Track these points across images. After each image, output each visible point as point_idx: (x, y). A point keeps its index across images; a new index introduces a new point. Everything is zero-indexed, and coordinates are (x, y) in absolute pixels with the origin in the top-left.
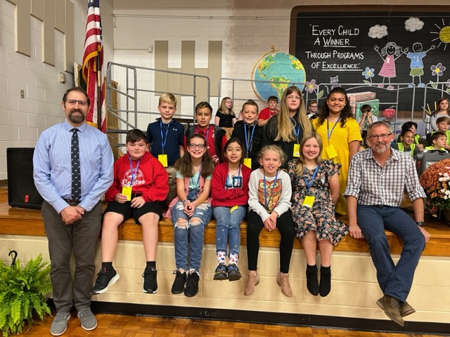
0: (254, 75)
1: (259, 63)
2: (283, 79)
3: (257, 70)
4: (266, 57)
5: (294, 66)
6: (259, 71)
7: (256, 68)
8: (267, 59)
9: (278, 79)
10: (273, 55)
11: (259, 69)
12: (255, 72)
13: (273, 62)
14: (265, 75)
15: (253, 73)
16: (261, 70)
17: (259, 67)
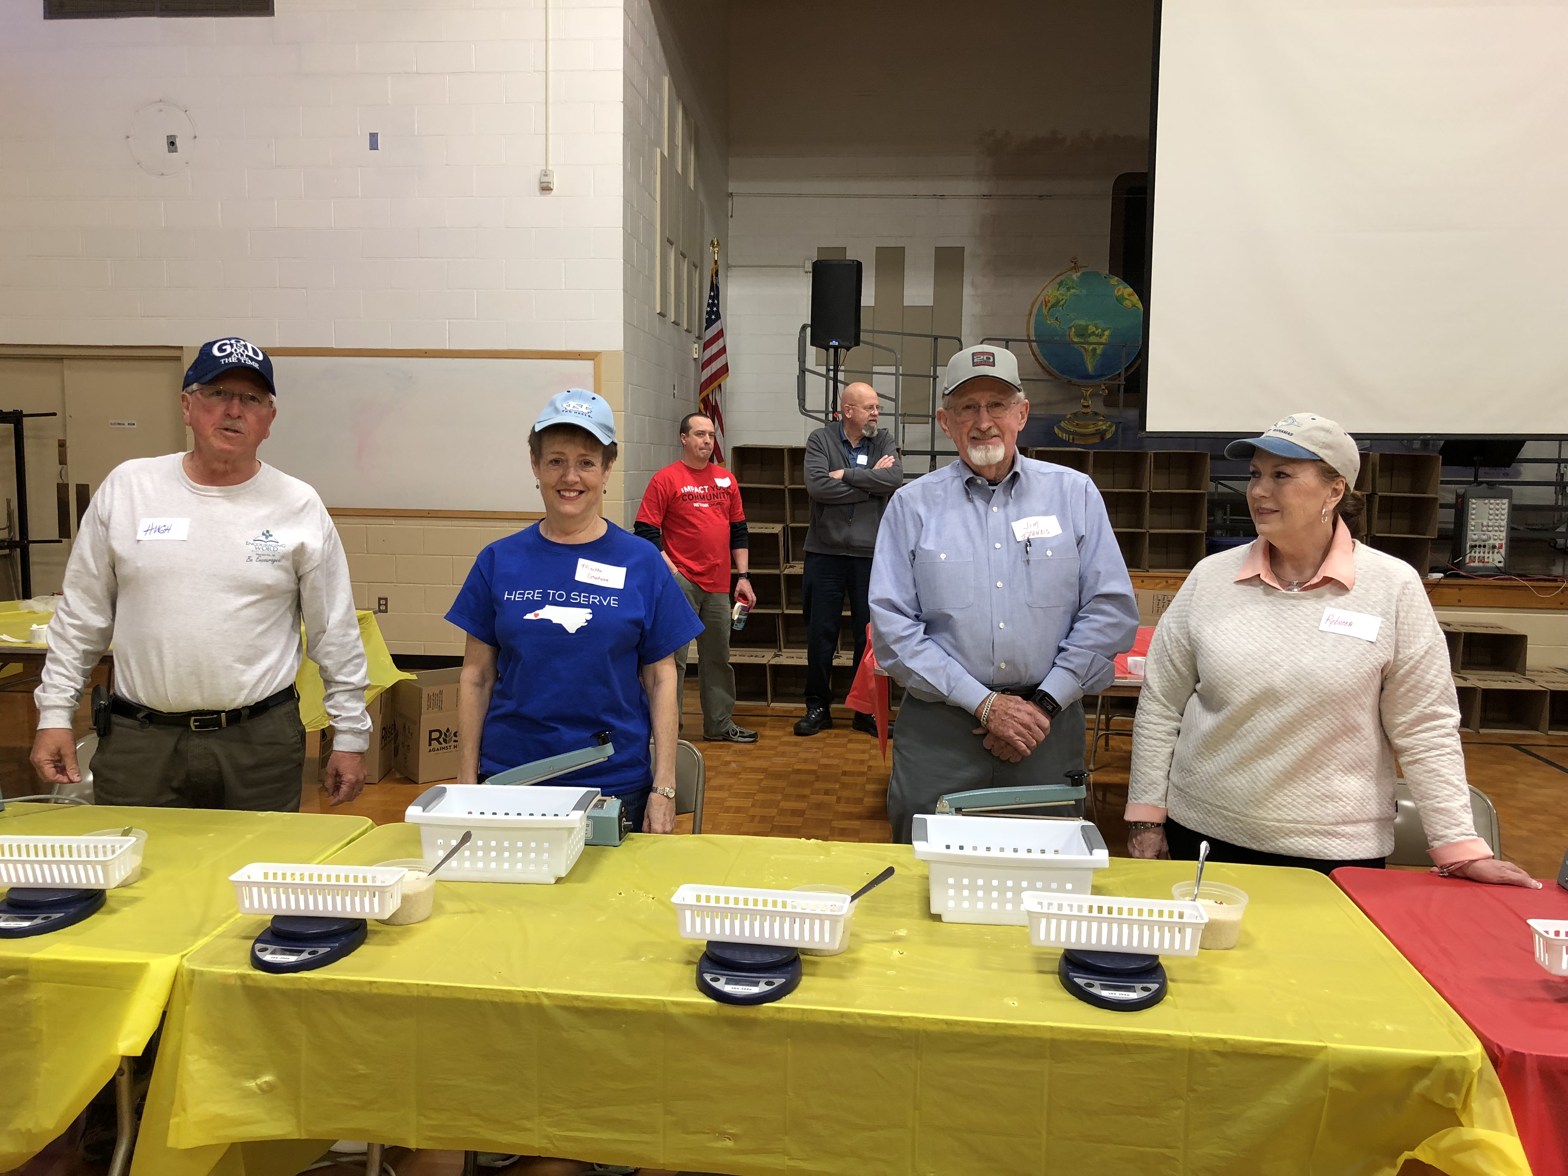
0: (1033, 318)
1: (1045, 292)
2: (1097, 328)
3: (1040, 309)
4: (1058, 280)
6: (1045, 312)
7: (1037, 305)
8: (1061, 284)
9: (1086, 328)
10: (1075, 276)
11: (1044, 307)
12: (1035, 311)
13: (1073, 291)
14: (1056, 319)
15: (1030, 315)
16: (1048, 307)
17: (1044, 303)
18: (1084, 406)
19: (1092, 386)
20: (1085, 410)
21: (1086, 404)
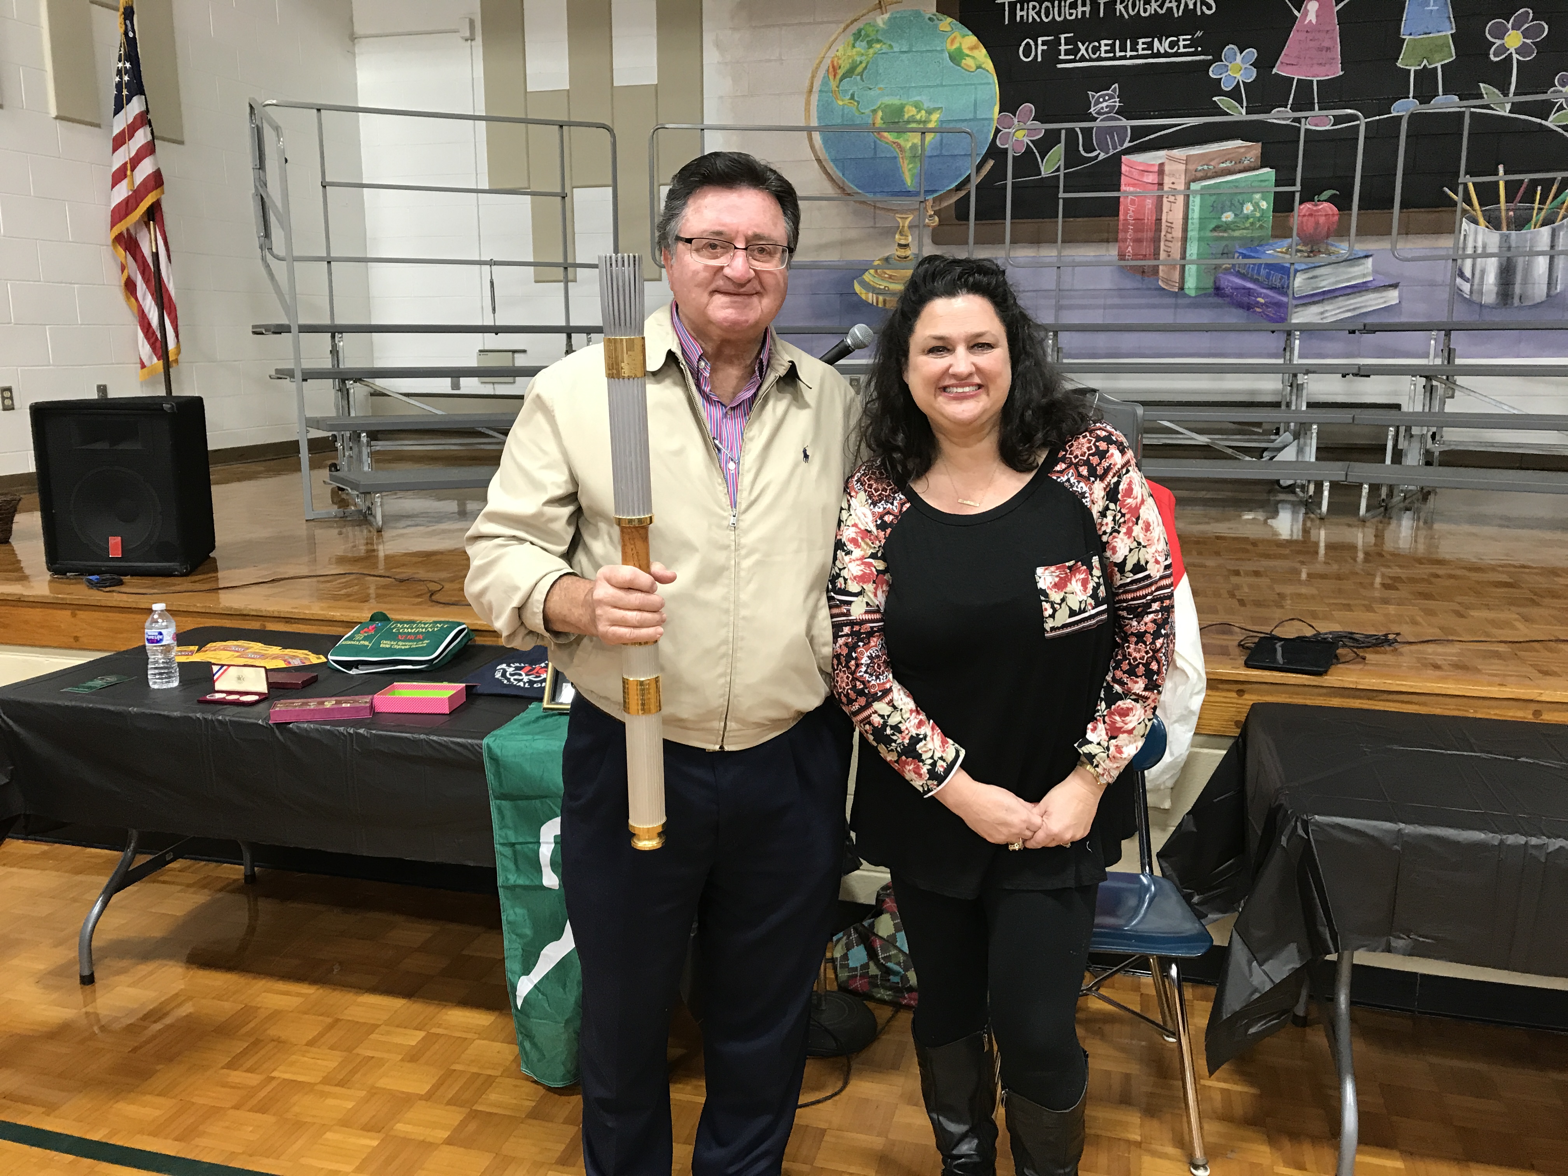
0: (815, 98)
1: (831, 54)
2: (919, 109)
3: (825, 82)
4: (854, 28)
5: (956, 58)
6: (833, 84)
7: (821, 73)
8: (858, 36)
9: (900, 110)
10: (881, 20)
11: (831, 77)
12: (816, 87)
13: (878, 46)
14: (852, 97)
15: (810, 91)
16: (838, 77)
17: (831, 69)
18: (900, 245)
19: (911, 211)
20: (902, 253)
21: (903, 242)
